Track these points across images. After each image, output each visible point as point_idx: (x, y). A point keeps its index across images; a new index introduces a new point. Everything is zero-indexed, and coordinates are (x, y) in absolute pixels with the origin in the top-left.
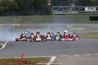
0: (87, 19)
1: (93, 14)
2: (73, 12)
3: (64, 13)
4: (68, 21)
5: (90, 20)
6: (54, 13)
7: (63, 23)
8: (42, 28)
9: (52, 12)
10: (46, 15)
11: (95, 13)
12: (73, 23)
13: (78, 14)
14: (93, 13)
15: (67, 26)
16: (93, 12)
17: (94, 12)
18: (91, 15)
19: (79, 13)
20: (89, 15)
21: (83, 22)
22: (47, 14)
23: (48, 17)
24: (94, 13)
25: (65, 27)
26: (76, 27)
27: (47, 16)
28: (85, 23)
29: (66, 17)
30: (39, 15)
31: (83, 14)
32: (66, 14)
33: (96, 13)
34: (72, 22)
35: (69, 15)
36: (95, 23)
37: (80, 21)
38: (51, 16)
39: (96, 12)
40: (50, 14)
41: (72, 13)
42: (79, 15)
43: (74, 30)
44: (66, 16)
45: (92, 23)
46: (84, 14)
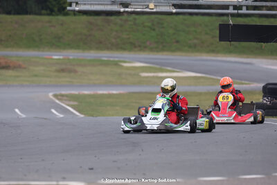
0: (207, 34)
1: (233, 15)
2: (152, 6)
3: (115, 8)
4: (131, 43)
5: (221, 39)
6: (74, 5)
7: (108, 49)
8: (25, 68)
9: (65, 3)
10: (40, 14)
11: (240, 11)
12: (152, 50)
13: (171, 14)
14: (234, 9)
15: (125, 62)
16: (231, 8)
17: (235, 7)
18: (222, 18)
19: (174, 11)
20: (214, 18)
21: (190, 47)
22: (44, 12)
23: (50, 22)
24: (236, 11)
25: (116, 64)
26: (162, 67)
27: (46, 18)
28: (198, 51)
29: (121, 26)
30: (9, 13)
31: (191, 14)
32: (122, 10)
33: (244, 11)
34: (148, 43)
35: (134, 16)
36: (242, 52)
37: (177, 42)
38: (61, 18)
39: (244, 8)
40: (56, 9)
41: (148, 7)
42: (174, 16)
43: (153, 77)
44: (121, 20)
45: (229, 52)
46: (197, 14)
